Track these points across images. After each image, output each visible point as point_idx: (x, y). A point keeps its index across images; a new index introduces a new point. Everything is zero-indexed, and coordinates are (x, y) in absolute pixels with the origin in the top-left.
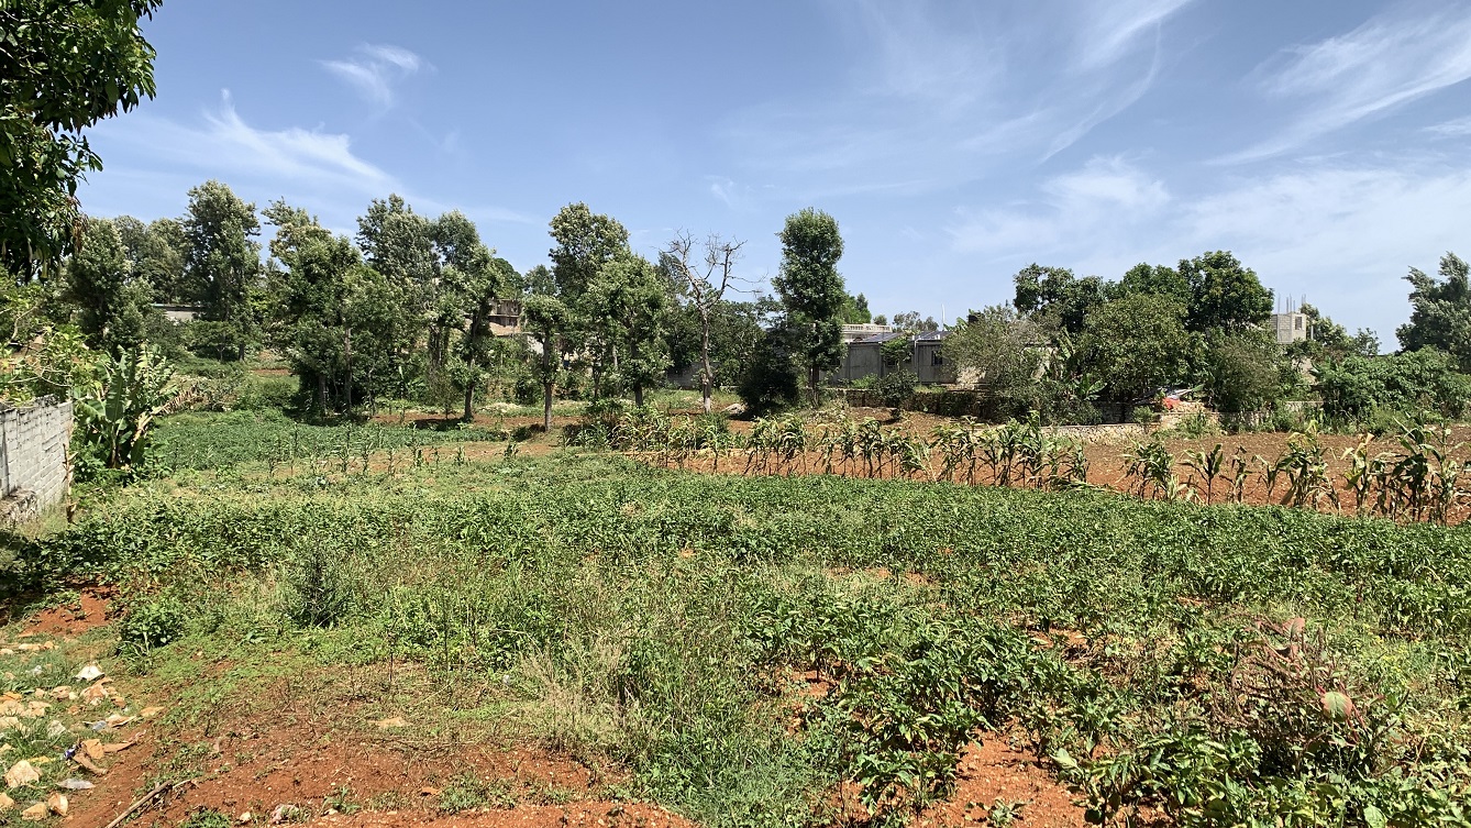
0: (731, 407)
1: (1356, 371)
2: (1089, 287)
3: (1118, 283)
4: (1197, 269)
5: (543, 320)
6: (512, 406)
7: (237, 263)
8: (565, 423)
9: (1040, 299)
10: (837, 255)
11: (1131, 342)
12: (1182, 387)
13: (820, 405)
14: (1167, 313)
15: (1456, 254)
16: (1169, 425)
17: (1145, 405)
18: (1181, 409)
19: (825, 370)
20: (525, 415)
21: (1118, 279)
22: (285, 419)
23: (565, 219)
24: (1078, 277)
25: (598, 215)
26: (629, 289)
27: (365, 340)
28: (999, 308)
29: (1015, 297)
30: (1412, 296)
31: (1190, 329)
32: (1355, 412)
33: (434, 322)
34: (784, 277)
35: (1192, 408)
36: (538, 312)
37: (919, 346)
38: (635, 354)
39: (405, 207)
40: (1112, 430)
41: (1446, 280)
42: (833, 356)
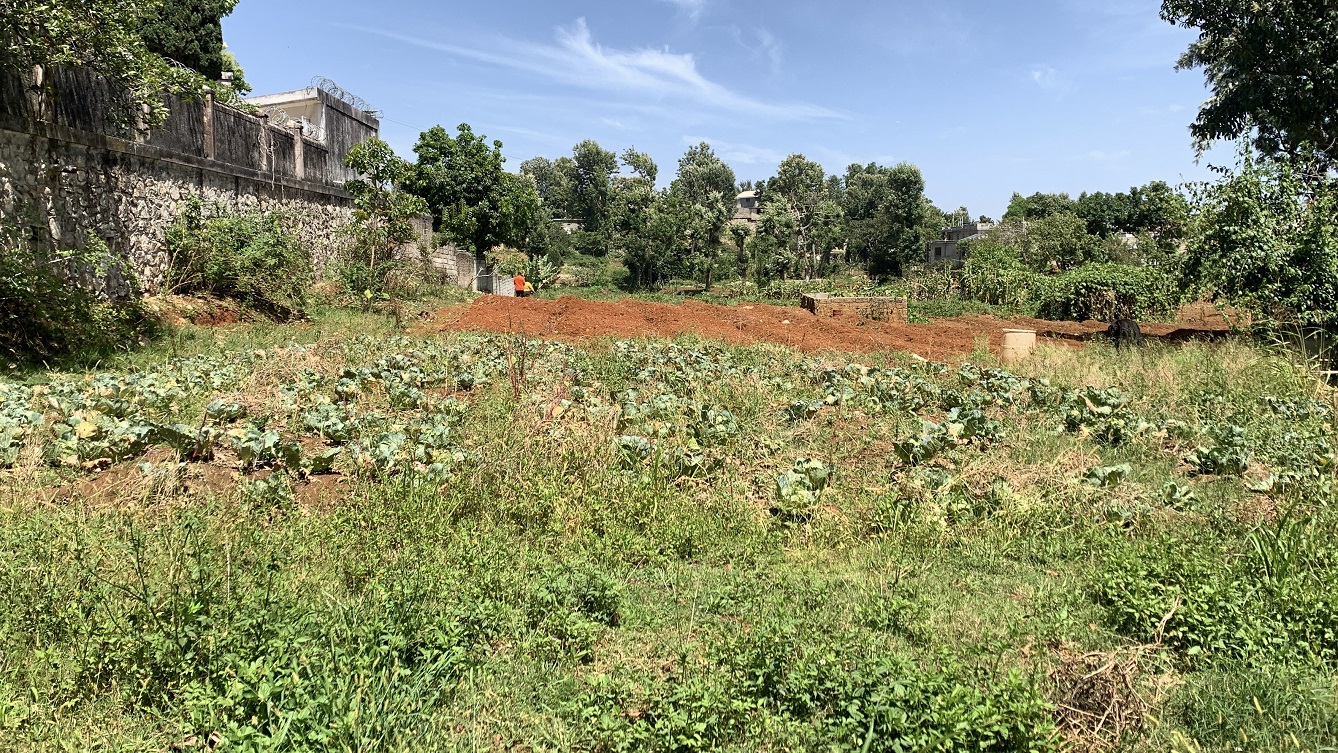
4: (1141, 193)
7: (603, 194)
10: (921, 189)
22: (619, 291)
23: (788, 164)
25: (810, 162)
39: (710, 152)
42: (915, 251)
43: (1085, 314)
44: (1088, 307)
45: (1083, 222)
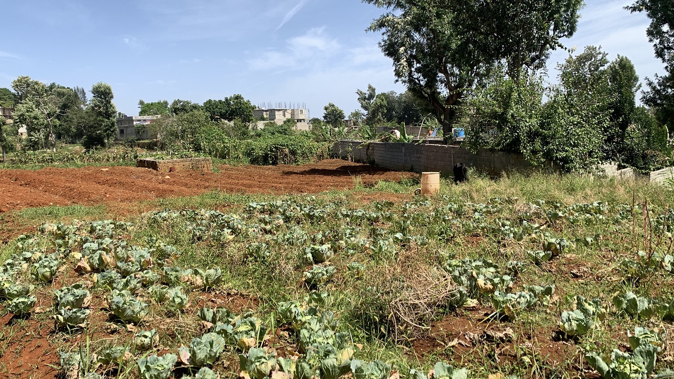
2: (194, 106)
3: (201, 105)
4: (230, 100)
9: (180, 110)
13: (110, 148)
23: (19, 81)
24: (192, 103)
25: (34, 81)
30: (359, 99)
41: (368, 93)
43: (275, 161)
44: (276, 158)
45: (208, 114)
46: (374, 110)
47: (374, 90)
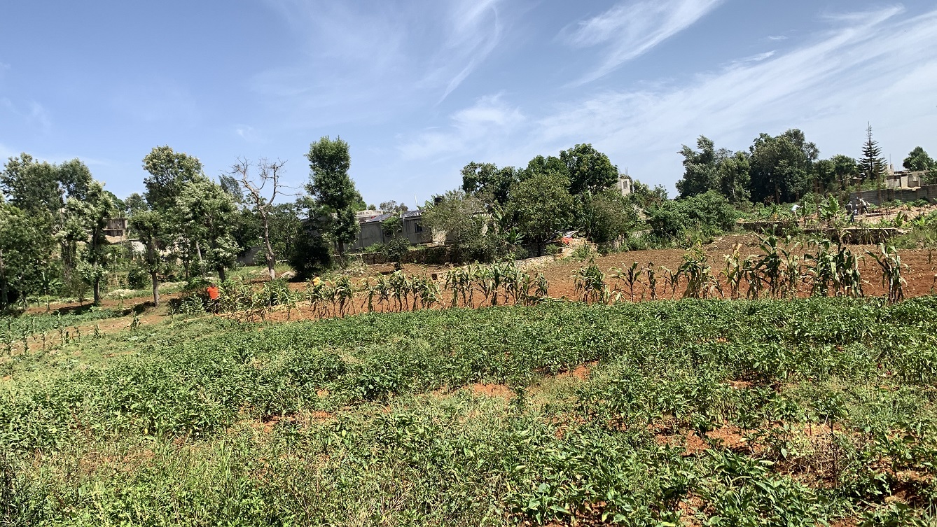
0: (285, 274)
1: (671, 209)
2: (507, 173)
3: (525, 169)
4: (571, 156)
5: (145, 228)
6: (128, 291)
8: (168, 298)
9: (478, 184)
10: (346, 166)
11: (540, 205)
12: (571, 229)
13: (347, 266)
14: (559, 185)
15: (705, 136)
16: (568, 254)
17: (552, 243)
18: (573, 243)
19: (347, 242)
20: (138, 296)
21: (525, 167)
23: (154, 157)
24: (500, 168)
25: (180, 153)
26: (206, 201)
27: (13, 256)
28: (455, 191)
29: (463, 184)
30: (684, 162)
31: (572, 193)
32: (674, 234)
33: (65, 238)
34: (313, 183)
35: (580, 242)
36: (142, 223)
37: (406, 221)
38: (215, 245)
39: (34, 161)
40: (535, 261)
41: (701, 151)
42: (351, 233)
46: (724, 179)
47: (711, 145)
